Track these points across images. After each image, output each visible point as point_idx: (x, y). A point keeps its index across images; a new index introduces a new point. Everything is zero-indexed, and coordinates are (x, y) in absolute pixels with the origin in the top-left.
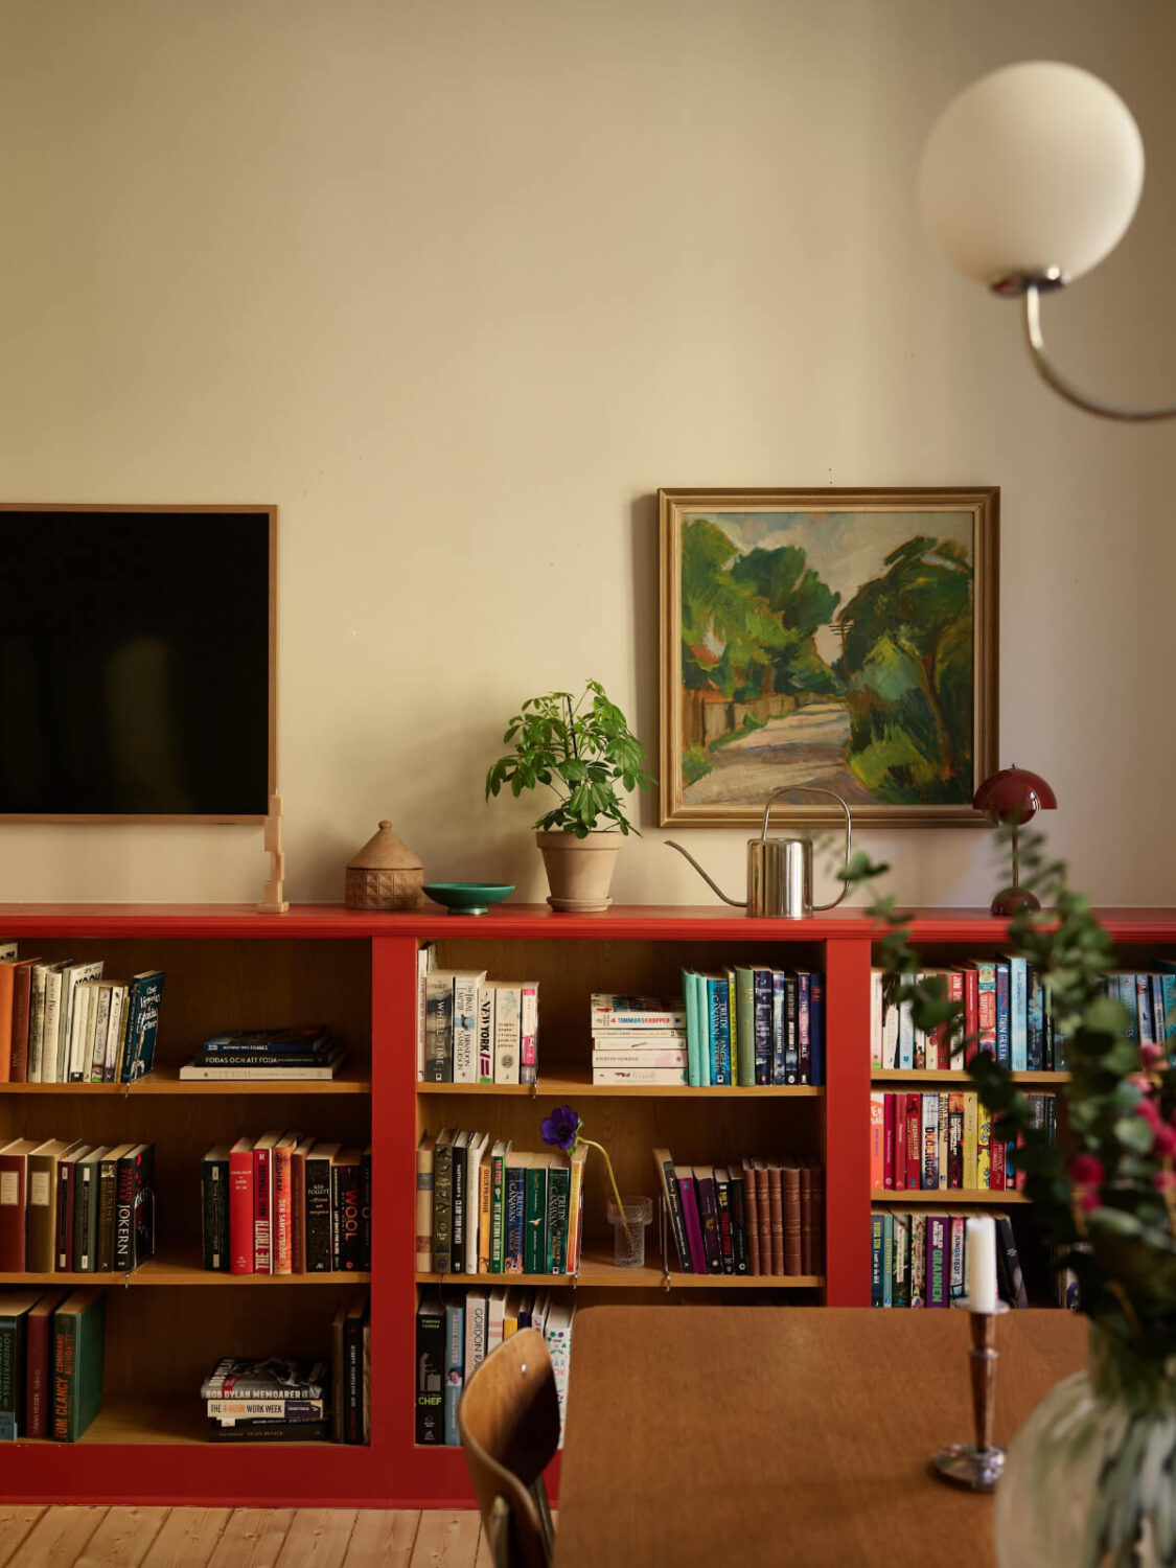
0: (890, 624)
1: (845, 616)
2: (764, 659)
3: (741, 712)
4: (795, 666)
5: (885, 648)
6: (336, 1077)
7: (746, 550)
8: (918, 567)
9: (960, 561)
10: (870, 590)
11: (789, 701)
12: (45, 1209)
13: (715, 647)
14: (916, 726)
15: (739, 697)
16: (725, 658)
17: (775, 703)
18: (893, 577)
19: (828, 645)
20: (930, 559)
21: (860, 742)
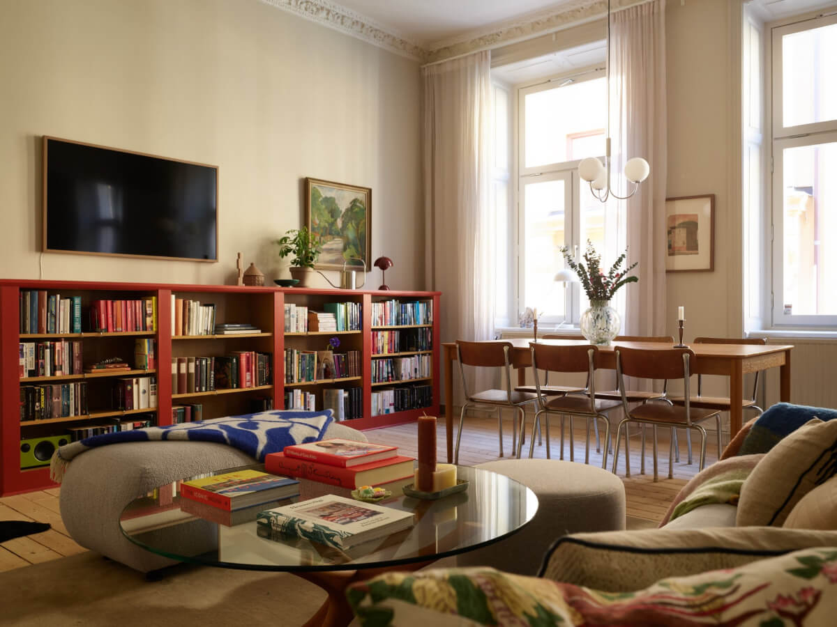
0: (351, 219)
1: (343, 216)
2: (327, 225)
3: (322, 238)
4: (333, 228)
5: (350, 225)
6: (262, 332)
7: (324, 196)
8: (356, 206)
9: (363, 205)
10: (347, 210)
11: (332, 237)
12: (192, 373)
13: (317, 222)
14: (355, 246)
15: (322, 236)
16: (319, 224)
17: (329, 236)
18: (351, 207)
19: (339, 223)
20: (358, 204)
21: (345, 249)
